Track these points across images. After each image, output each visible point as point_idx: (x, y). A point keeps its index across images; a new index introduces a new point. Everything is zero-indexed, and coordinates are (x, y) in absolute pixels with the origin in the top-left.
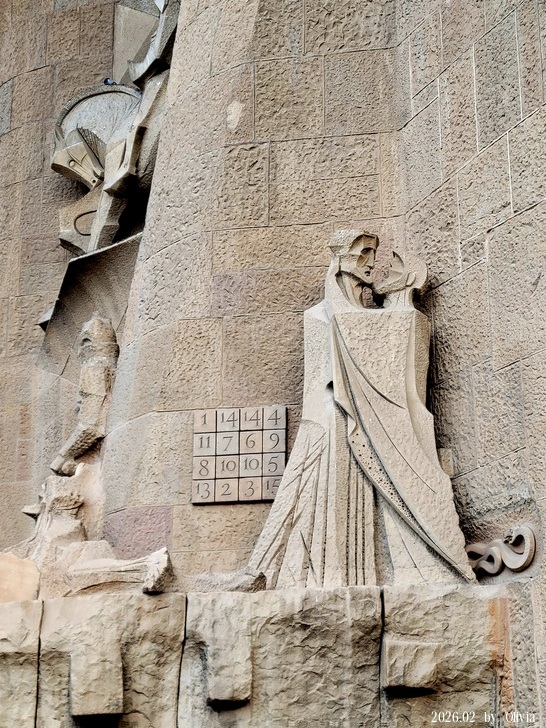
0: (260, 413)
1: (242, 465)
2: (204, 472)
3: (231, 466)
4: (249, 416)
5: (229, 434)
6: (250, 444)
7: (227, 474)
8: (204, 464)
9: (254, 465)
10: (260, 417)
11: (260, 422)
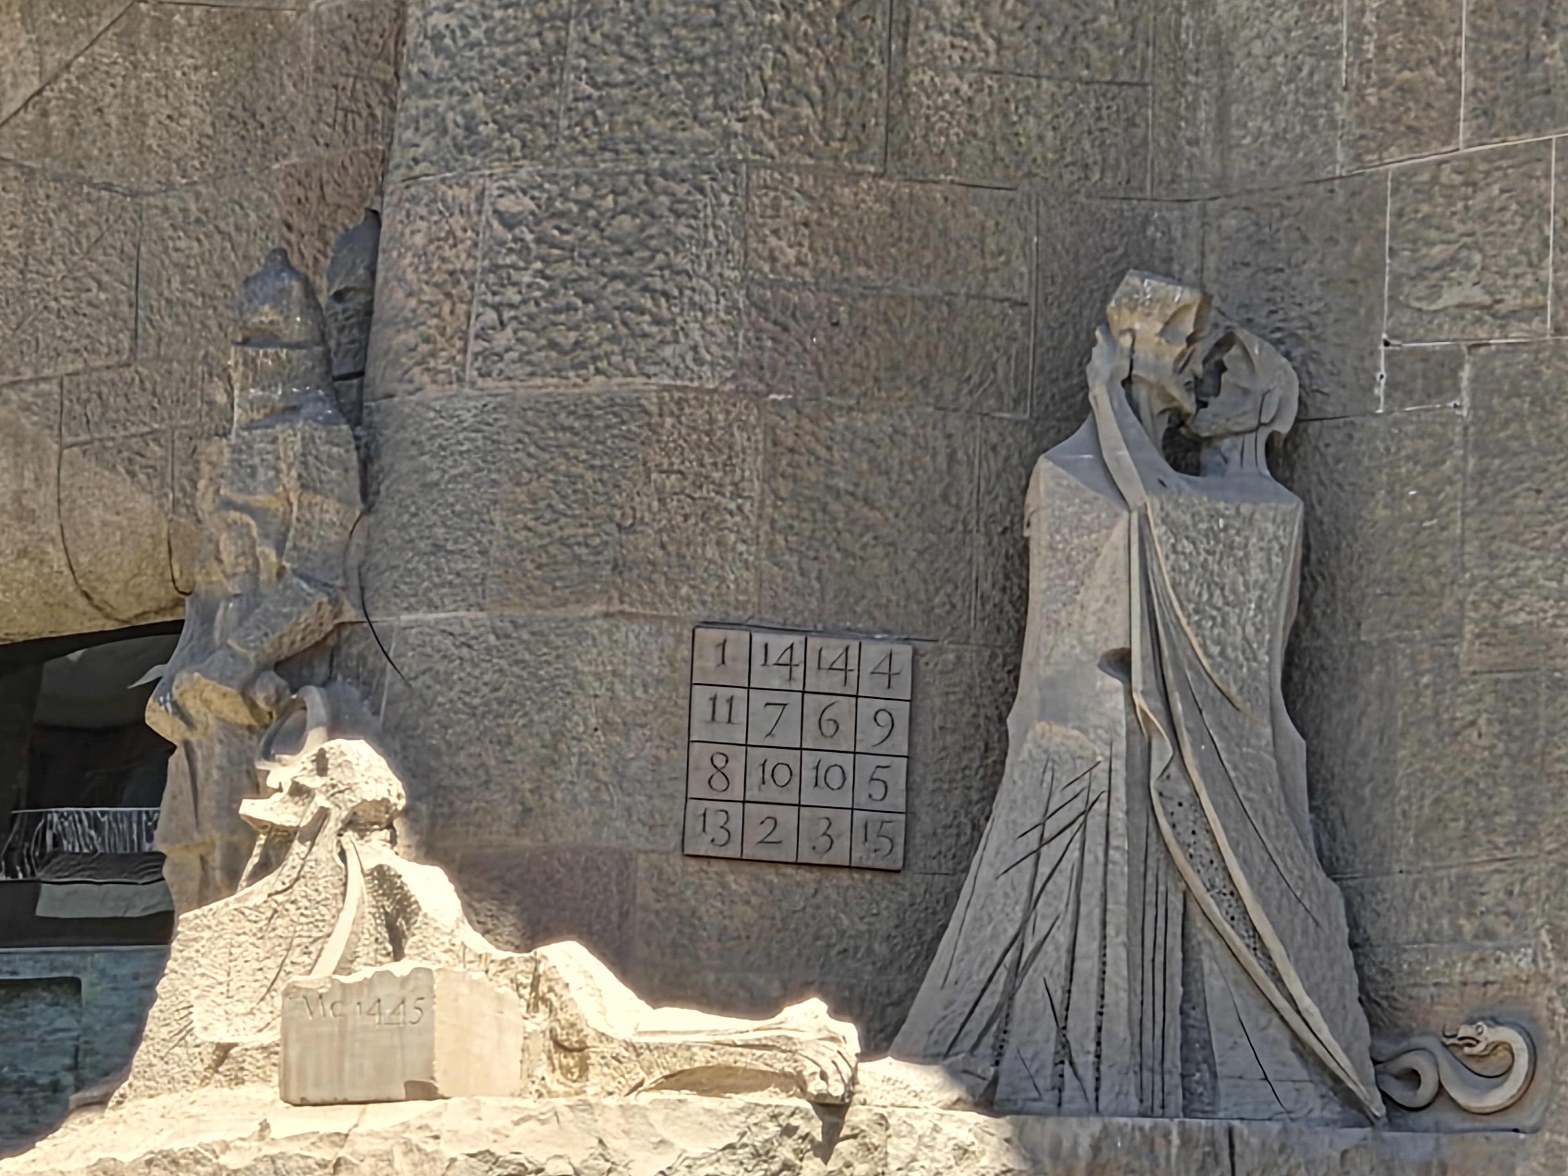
0: (853, 652)
1: (808, 775)
2: (719, 782)
3: (782, 775)
4: (829, 656)
5: (778, 698)
6: (829, 729)
7: (771, 793)
8: (720, 762)
9: (835, 777)
10: (853, 664)
11: (853, 676)
